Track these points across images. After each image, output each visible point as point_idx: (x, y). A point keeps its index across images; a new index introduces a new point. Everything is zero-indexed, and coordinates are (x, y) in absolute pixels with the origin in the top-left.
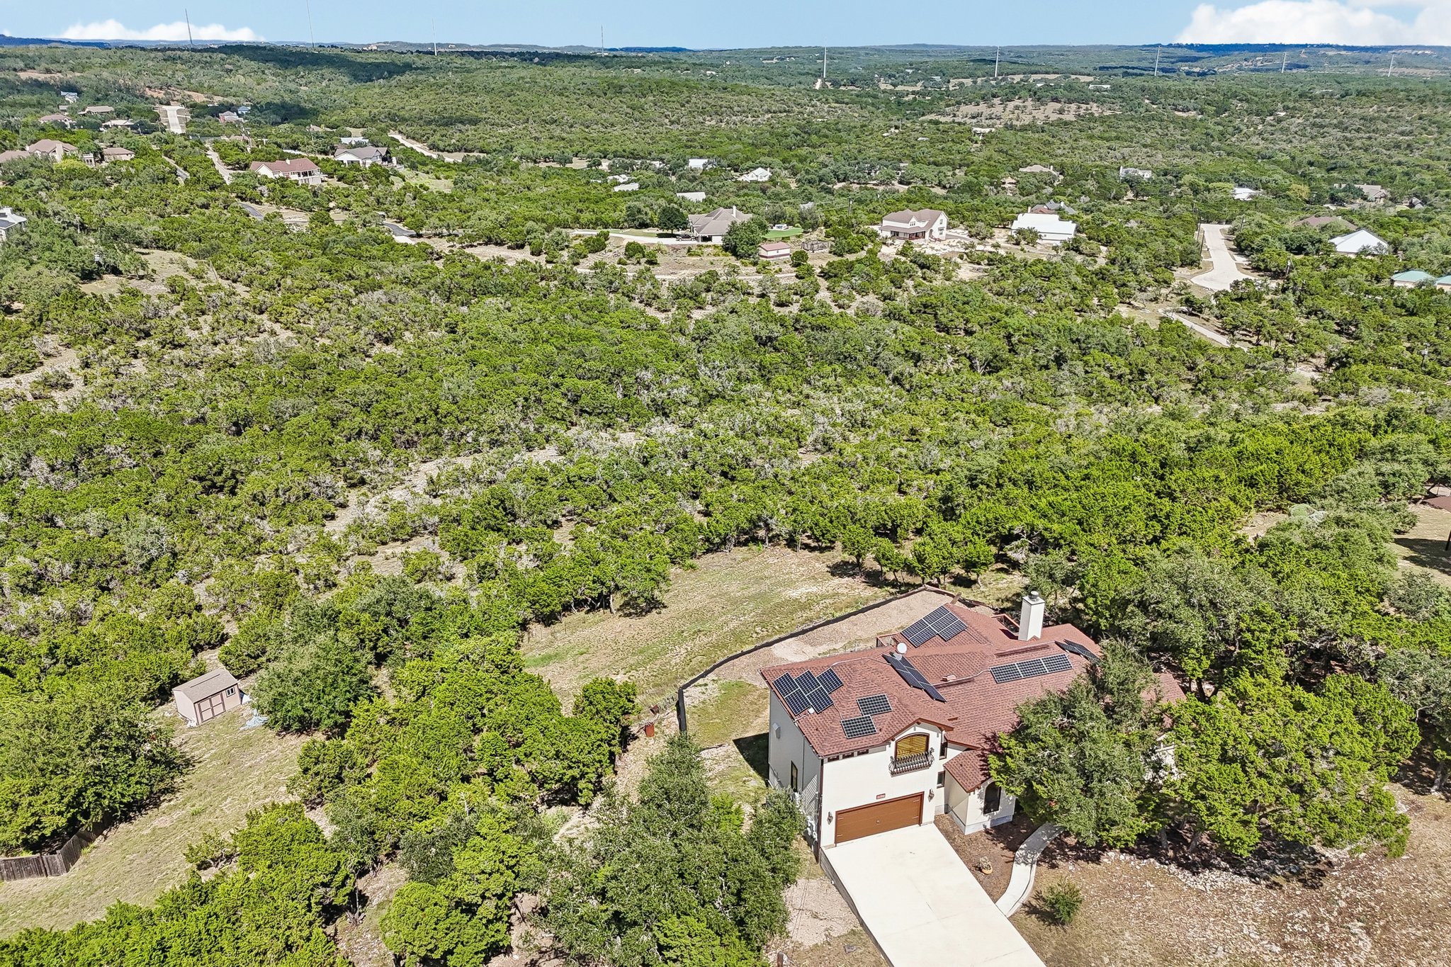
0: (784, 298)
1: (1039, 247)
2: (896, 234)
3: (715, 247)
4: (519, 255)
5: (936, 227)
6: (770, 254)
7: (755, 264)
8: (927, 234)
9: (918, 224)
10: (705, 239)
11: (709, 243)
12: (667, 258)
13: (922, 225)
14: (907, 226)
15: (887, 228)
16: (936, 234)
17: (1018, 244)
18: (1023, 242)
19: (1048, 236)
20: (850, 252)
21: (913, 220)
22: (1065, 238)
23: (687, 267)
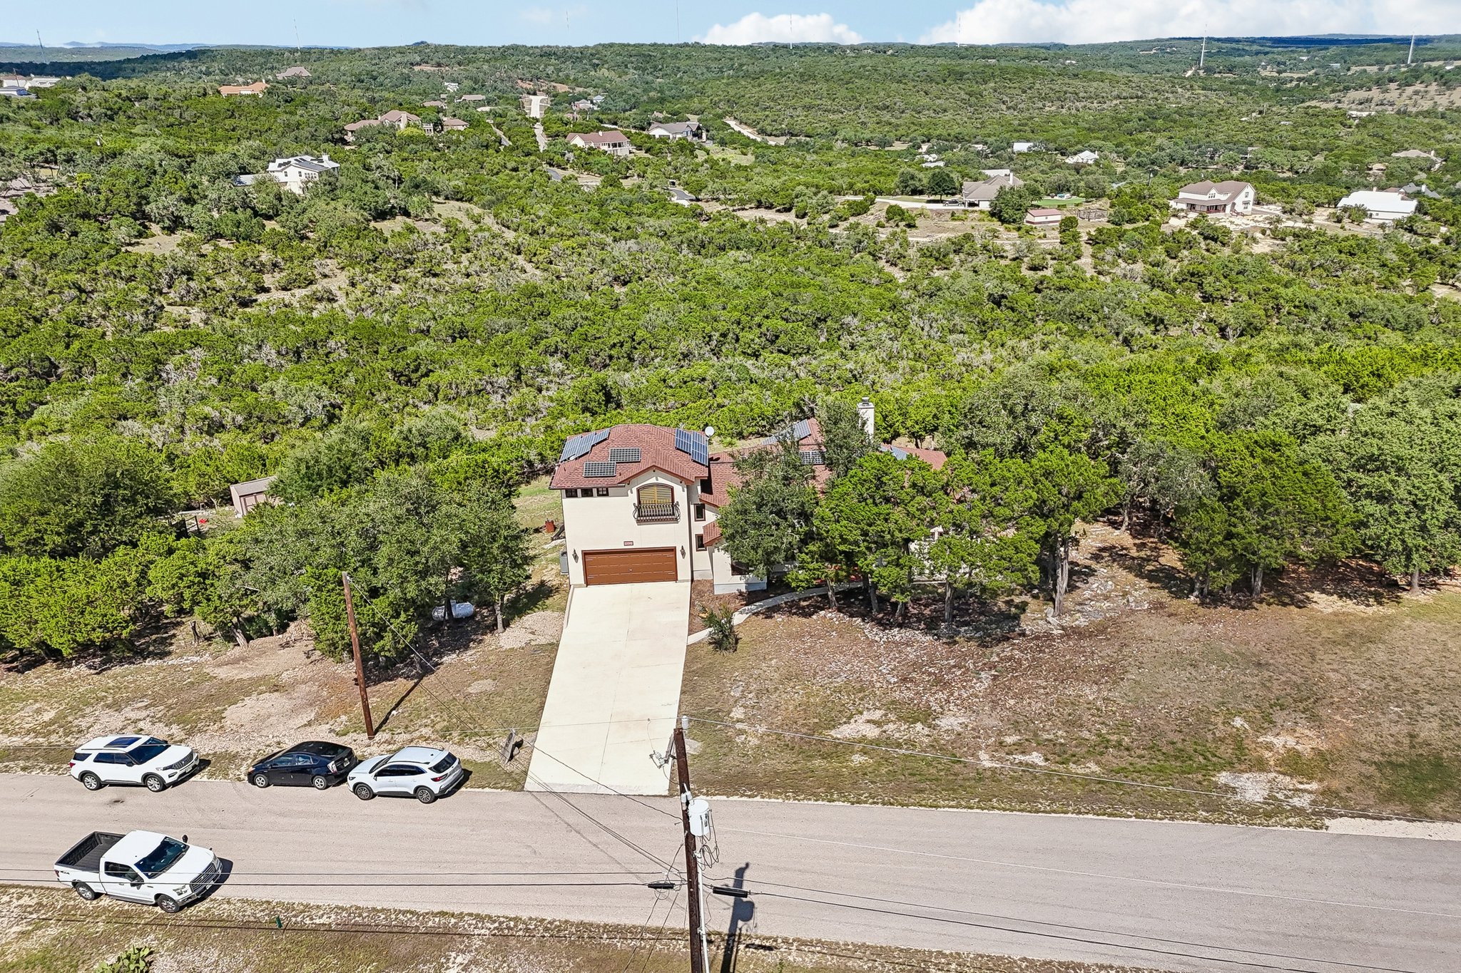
0: (1037, 262)
1: (1365, 226)
2: (1192, 207)
3: (982, 212)
4: (782, 217)
5: (1239, 201)
6: (1037, 220)
7: (1019, 229)
8: (1228, 208)
9: (1218, 196)
10: (972, 204)
11: (976, 208)
12: (929, 222)
13: (1223, 198)
14: (1205, 198)
15: (1182, 201)
16: (1239, 208)
17: (1339, 221)
18: (1346, 220)
19: (1381, 215)
20: (1129, 221)
21: (1213, 191)
22: (1399, 216)
23: (945, 230)
